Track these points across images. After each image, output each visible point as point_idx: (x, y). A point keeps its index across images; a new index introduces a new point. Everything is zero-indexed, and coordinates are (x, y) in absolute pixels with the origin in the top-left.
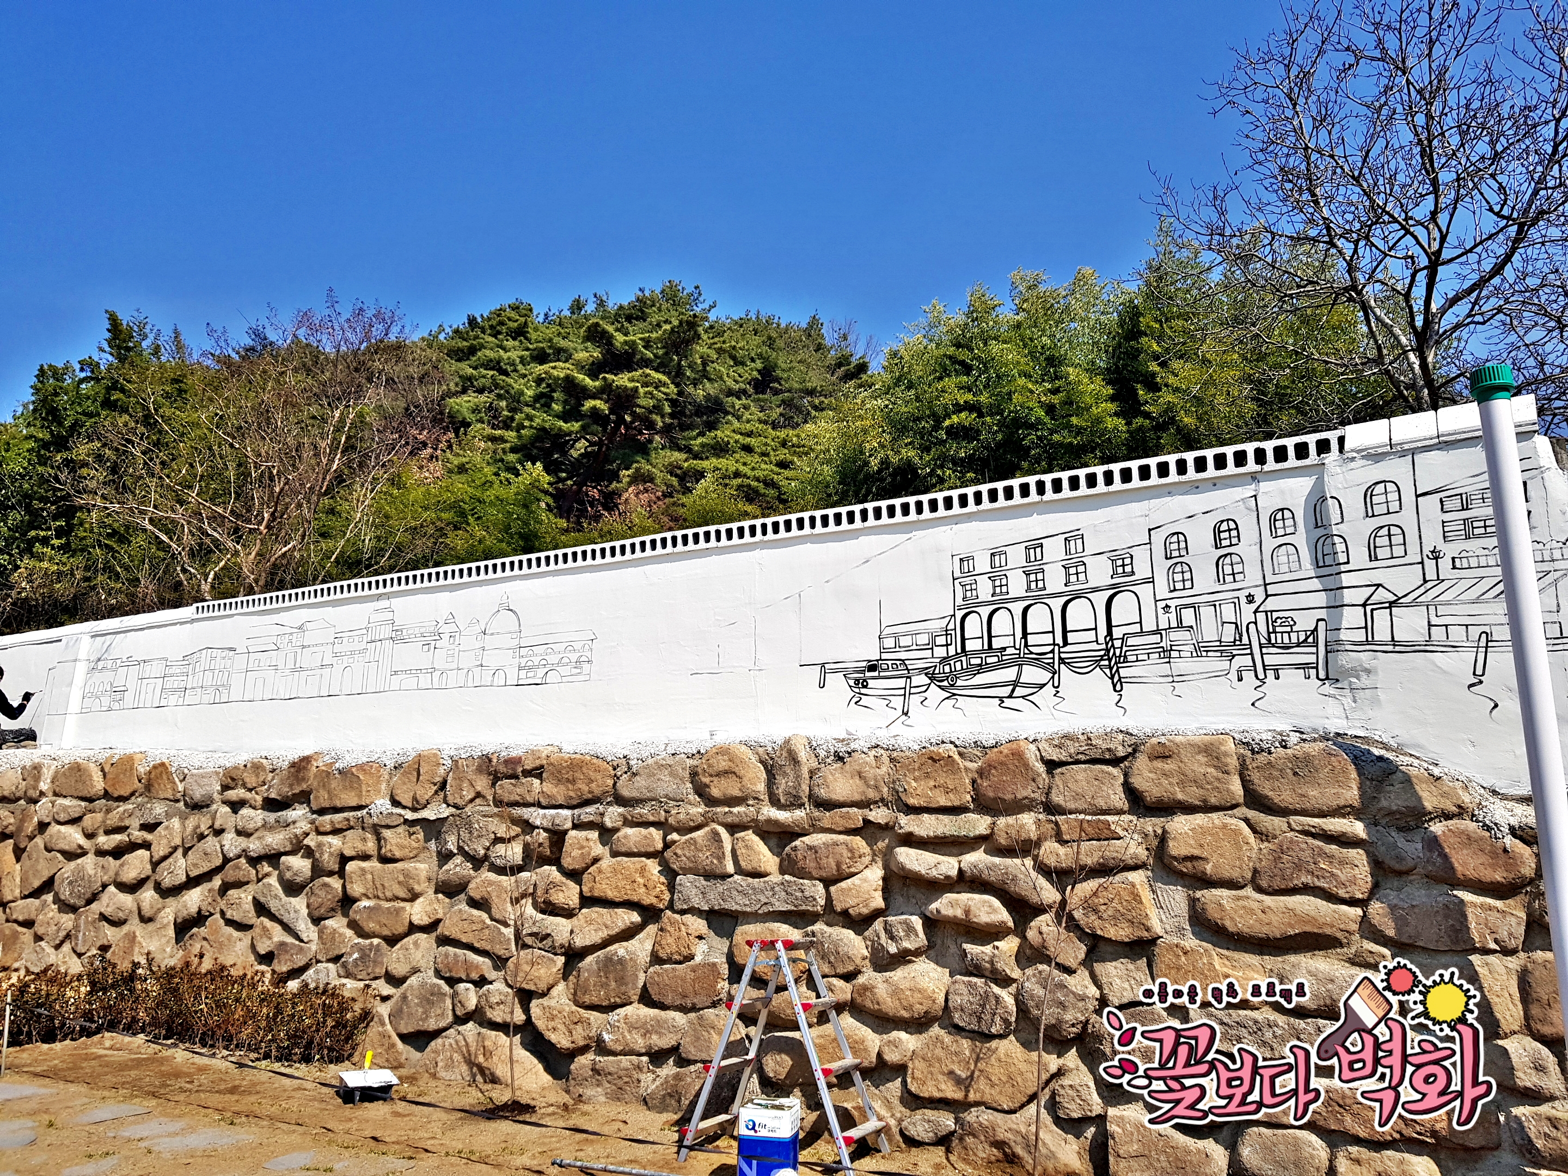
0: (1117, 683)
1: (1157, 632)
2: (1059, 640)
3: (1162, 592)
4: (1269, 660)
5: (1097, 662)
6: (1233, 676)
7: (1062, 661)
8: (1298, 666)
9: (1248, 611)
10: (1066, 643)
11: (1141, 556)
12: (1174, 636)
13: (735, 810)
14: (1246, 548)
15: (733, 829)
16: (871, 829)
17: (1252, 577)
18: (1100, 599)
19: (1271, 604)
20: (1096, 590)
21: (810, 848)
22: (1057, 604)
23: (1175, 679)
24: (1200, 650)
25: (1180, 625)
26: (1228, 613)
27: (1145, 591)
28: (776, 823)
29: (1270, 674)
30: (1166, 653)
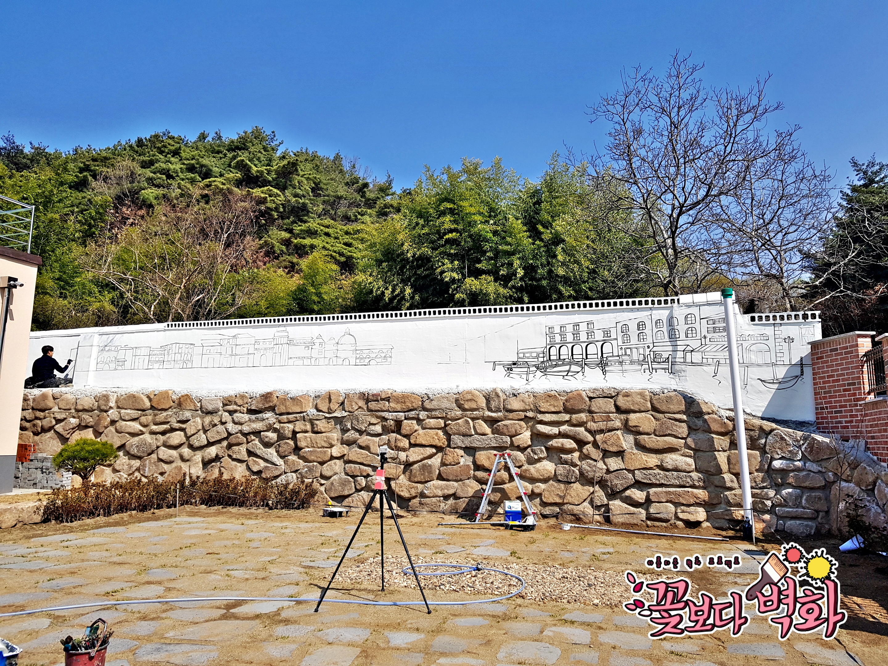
0: (604, 372)
1: (618, 356)
2: (585, 357)
3: (620, 343)
4: (654, 366)
5: (598, 365)
6: (642, 371)
7: (585, 364)
8: (663, 369)
9: (648, 351)
10: (587, 358)
11: (613, 331)
12: (623, 357)
13: (475, 413)
14: (648, 331)
15: (473, 419)
16: (527, 419)
17: (649, 340)
18: (599, 344)
19: (655, 349)
20: (597, 341)
21: (505, 425)
22: (584, 345)
23: (623, 371)
24: (632, 362)
25: (626, 354)
26: (641, 351)
27: (613, 342)
28: (491, 417)
29: (654, 371)
30: (621, 363)
